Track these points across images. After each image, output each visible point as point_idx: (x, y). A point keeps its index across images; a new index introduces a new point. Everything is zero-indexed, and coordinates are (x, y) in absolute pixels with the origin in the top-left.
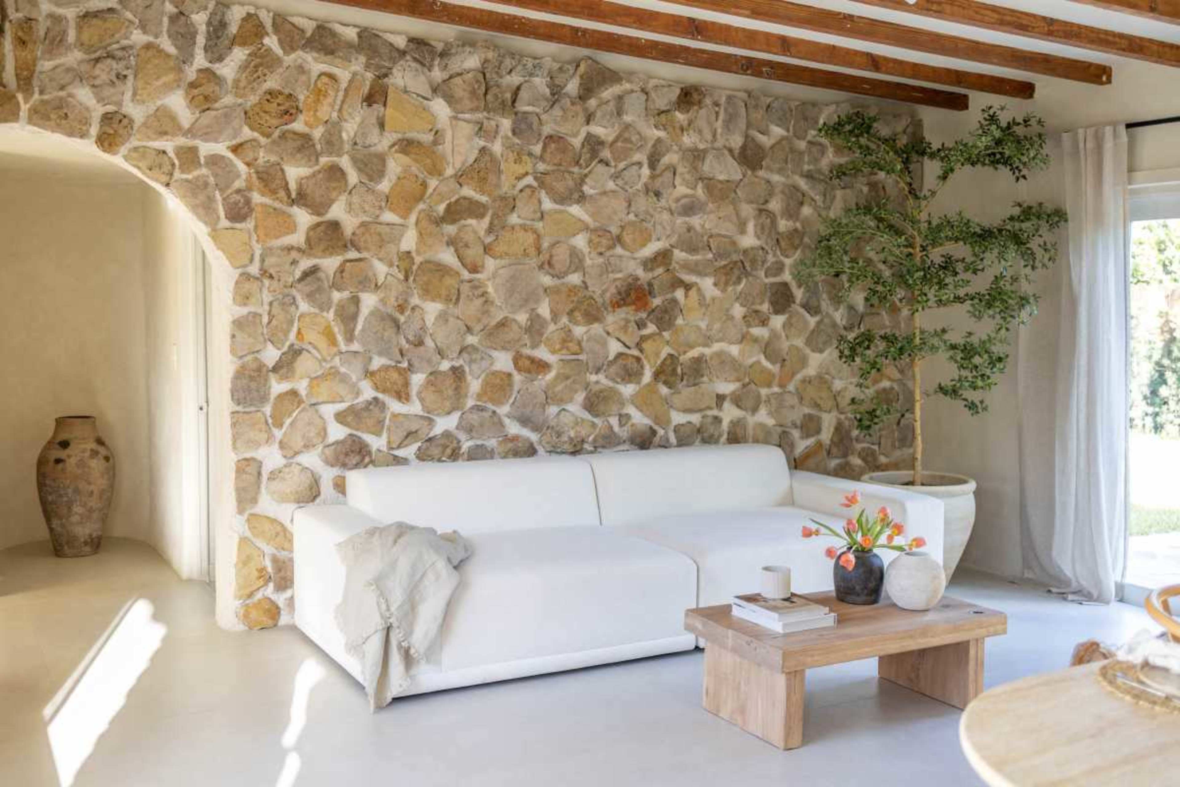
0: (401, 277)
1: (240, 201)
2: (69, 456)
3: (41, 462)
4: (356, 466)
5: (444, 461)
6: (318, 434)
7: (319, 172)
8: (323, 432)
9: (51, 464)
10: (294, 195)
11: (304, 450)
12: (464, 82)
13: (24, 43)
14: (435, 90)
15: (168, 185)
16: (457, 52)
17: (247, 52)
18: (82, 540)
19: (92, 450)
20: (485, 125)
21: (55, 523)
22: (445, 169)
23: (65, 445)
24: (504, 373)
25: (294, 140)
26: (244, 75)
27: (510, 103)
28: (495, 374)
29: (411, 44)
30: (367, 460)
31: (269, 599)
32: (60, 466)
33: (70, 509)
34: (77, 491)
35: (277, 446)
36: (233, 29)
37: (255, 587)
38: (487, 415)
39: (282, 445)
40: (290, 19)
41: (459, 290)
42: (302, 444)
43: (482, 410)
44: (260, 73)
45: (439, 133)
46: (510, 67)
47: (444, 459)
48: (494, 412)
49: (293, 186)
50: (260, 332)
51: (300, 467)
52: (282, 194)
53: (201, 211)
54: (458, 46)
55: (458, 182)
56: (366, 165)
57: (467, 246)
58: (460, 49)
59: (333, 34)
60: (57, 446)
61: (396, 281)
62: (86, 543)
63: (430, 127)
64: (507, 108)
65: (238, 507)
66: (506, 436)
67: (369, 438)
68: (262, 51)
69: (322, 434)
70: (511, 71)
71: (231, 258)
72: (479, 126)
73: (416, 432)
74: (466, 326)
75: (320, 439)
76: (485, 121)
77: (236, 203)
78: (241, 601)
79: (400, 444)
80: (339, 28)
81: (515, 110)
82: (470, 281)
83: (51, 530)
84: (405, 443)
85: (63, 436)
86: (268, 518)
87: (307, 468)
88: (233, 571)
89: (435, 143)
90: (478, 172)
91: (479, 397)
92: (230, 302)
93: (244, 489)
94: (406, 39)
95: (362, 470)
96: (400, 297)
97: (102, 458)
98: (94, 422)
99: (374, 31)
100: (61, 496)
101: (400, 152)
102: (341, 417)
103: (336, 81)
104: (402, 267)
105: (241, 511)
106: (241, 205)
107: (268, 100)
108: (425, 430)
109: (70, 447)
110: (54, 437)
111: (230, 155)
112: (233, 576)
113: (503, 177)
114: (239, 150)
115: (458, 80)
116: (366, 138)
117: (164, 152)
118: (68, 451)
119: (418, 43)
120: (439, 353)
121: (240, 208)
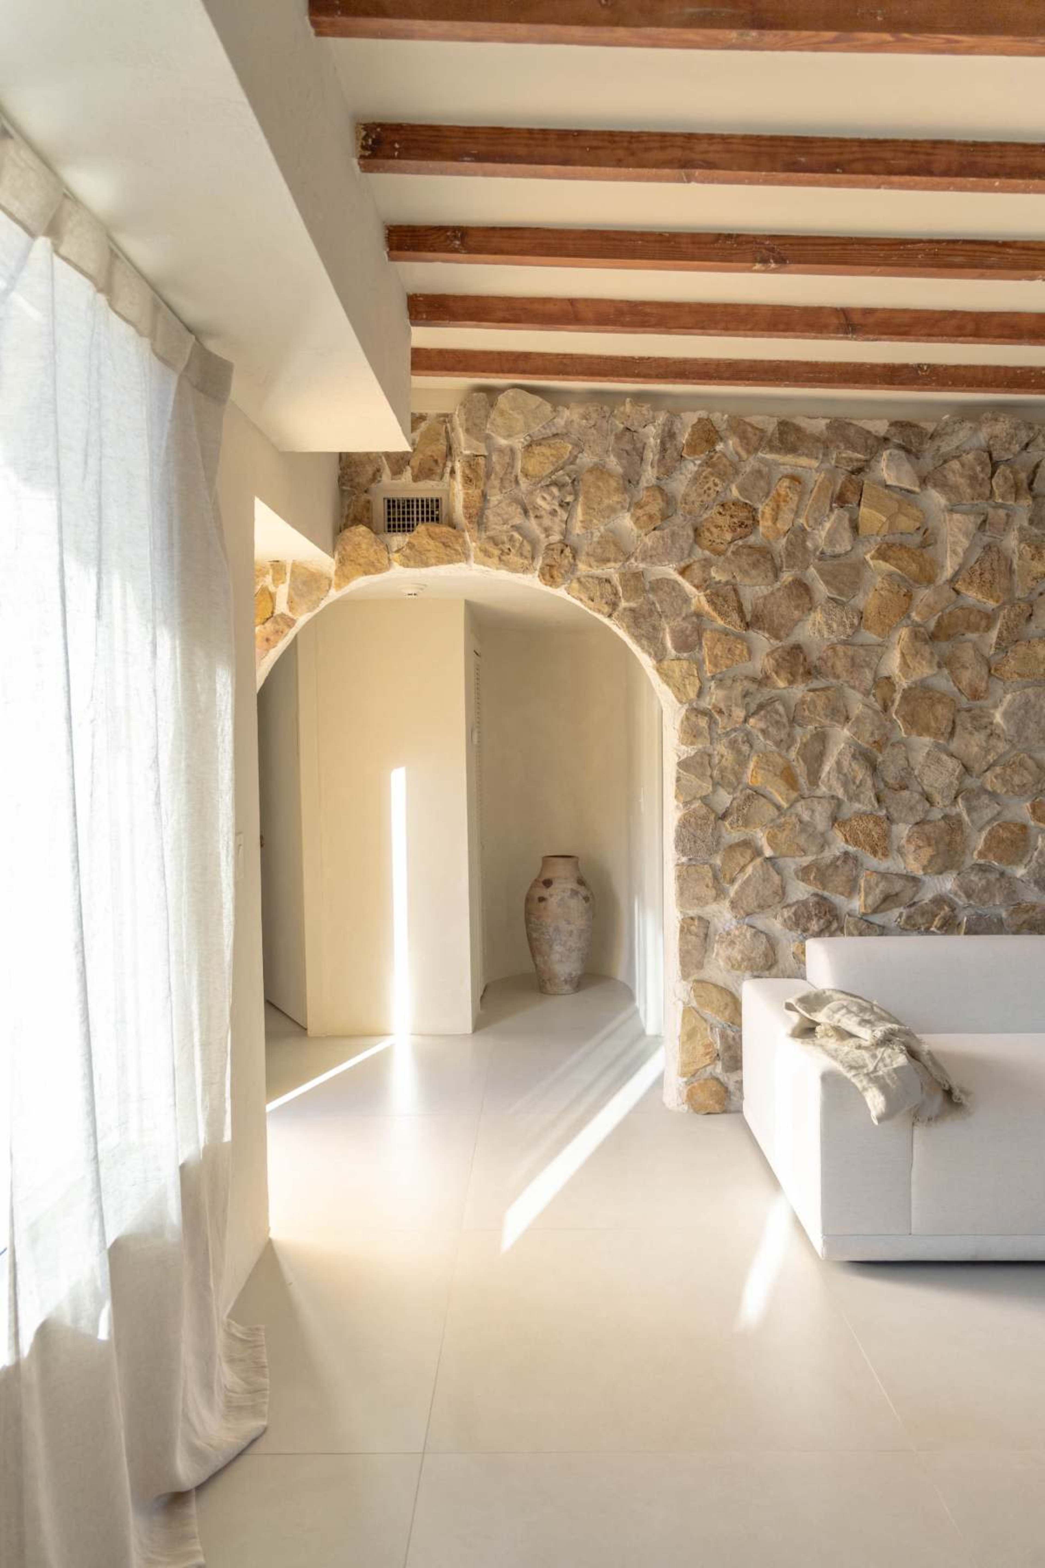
0: (878, 706)
1: (687, 628)
2: (551, 896)
3: (528, 900)
4: (819, 934)
5: (933, 933)
6: (775, 893)
7: (779, 589)
8: (782, 892)
9: (536, 900)
10: (749, 618)
11: (757, 910)
12: (963, 465)
13: (471, 481)
14: (924, 481)
15: (610, 616)
16: (953, 431)
17: (698, 462)
18: (563, 979)
19: (572, 890)
20: (990, 516)
21: (539, 959)
22: (937, 575)
23: (548, 883)
24: (1016, 825)
25: (749, 555)
26: (694, 488)
27: (1025, 485)
28: (1005, 826)
29: (893, 428)
30: (835, 925)
31: (717, 1079)
32: (543, 904)
33: (551, 946)
34: (557, 929)
35: (727, 903)
36: (684, 438)
37: (702, 1065)
38: (992, 877)
39: (734, 905)
40: (747, 420)
41: (954, 722)
42: (756, 904)
43: (985, 871)
44: (710, 484)
45: (929, 531)
46: (1026, 440)
47: (933, 929)
48: (1002, 874)
49: (748, 607)
50: (709, 773)
51: (753, 930)
52: (735, 616)
53: (645, 642)
54: (955, 423)
55: (954, 589)
56: (835, 577)
57: (964, 667)
58: (957, 427)
59: (798, 429)
60: (541, 885)
61: (870, 712)
62: (566, 981)
63: (918, 525)
64: (1022, 492)
65: (683, 971)
66: (1019, 904)
67: (838, 900)
68: (714, 459)
69: (780, 892)
70: (1027, 445)
71: (679, 691)
72: (982, 518)
73: (897, 895)
74: (963, 765)
75: (777, 899)
76: (991, 511)
77: (682, 631)
78: (685, 1079)
79: (878, 907)
80: (802, 422)
81: (1033, 493)
82: (969, 710)
83: (536, 966)
84: (882, 907)
85: (547, 875)
86: (716, 986)
87: (762, 932)
88: (677, 1042)
89: (924, 545)
90: (981, 574)
91: (981, 854)
92: (676, 741)
93: (688, 952)
94: (888, 424)
95: (827, 939)
96: (876, 732)
97: (581, 898)
98: (577, 863)
99: (847, 421)
100: (543, 933)
101: (877, 558)
102: (804, 873)
103: (800, 483)
104: (878, 695)
105: (685, 976)
106: (688, 632)
107: (720, 513)
108: (909, 893)
109: (553, 887)
110: (540, 876)
111: (680, 579)
112: (677, 1048)
113: (1016, 578)
114: (687, 573)
115: (955, 465)
116: (834, 546)
117: (608, 581)
118: (551, 890)
119: (902, 426)
120: (927, 799)
121: (687, 636)
